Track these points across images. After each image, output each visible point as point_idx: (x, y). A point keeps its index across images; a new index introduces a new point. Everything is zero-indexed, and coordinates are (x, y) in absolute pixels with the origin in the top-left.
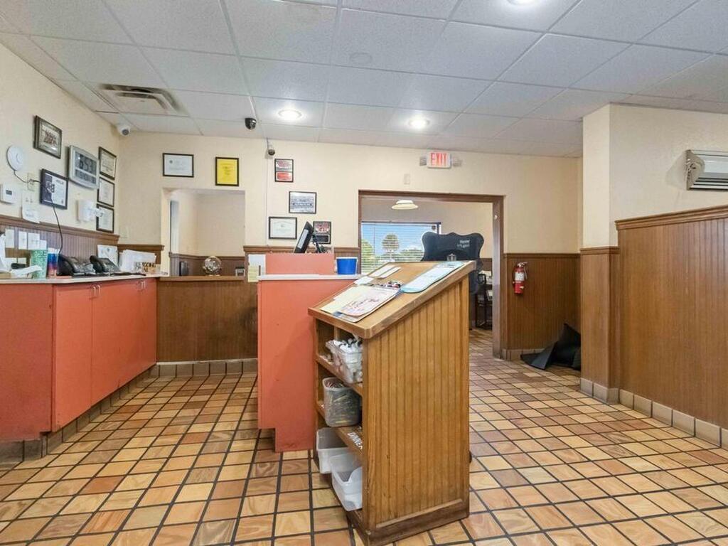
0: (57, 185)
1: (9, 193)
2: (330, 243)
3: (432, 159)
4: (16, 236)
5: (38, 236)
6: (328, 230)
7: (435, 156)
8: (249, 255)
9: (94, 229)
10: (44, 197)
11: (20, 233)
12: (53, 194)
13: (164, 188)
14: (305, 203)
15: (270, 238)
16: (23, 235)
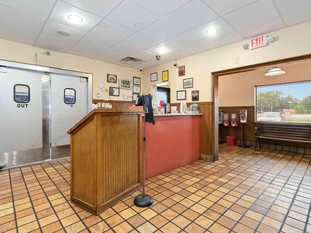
0: (115, 90)
1: (98, 94)
2: (198, 100)
3: (252, 43)
4: (101, 105)
5: (109, 104)
6: (197, 94)
7: (254, 41)
8: (171, 107)
9: (132, 101)
10: (111, 94)
11: (103, 103)
12: (114, 93)
13: (152, 85)
14: (188, 83)
15: (177, 100)
16: (103, 104)
